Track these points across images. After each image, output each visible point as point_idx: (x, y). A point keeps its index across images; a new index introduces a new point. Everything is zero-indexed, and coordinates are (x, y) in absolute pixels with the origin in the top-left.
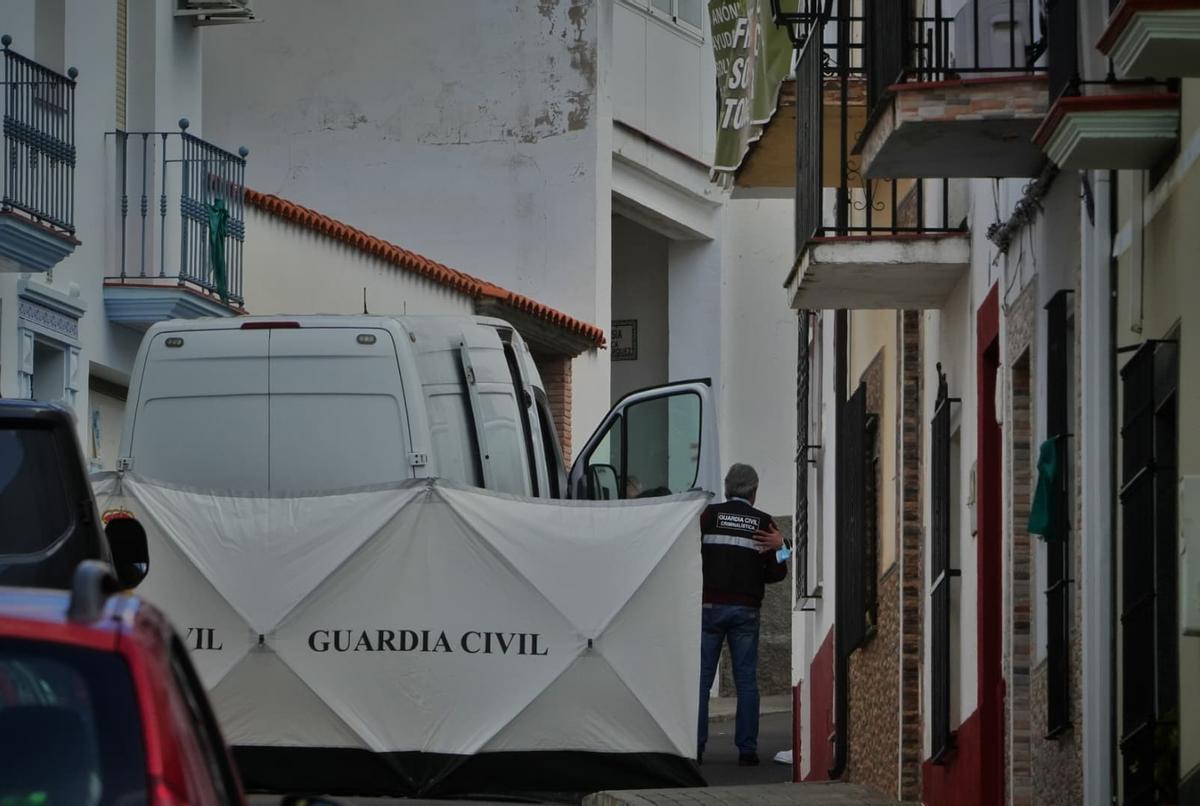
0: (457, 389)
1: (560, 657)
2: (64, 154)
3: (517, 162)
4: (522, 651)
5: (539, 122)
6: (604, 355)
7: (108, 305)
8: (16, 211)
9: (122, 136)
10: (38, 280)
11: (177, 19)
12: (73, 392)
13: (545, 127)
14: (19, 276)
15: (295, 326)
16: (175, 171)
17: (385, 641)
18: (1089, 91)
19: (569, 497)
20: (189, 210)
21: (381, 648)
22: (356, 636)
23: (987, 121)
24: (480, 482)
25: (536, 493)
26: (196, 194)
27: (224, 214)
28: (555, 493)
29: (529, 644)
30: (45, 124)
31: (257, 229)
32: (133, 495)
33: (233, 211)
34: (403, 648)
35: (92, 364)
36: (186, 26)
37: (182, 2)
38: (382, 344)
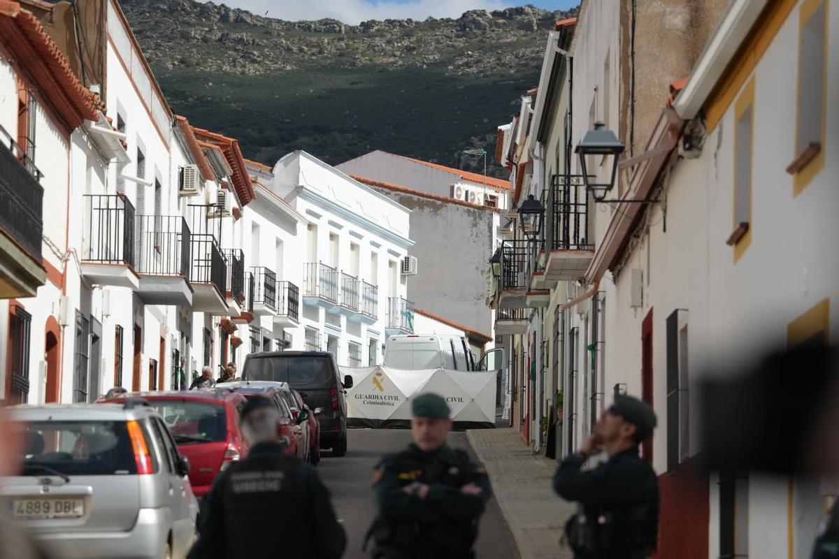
1: (467, 402)
2: (375, 302)
3: (476, 304)
4: (459, 401)
6: (493, 342)
7: (385, 331)
8: (366, 314)
9: (389, 298)
10: (371, 327)
11: (401, 275)
12: (378, 349)
13: (482, 297)
14: (367, 326)
15: (419, 336)
16: (400, 306)
18: (532, 291)
19: (476, 371)
20: (402, 313)
24: (456, 368)
25: (468, 370)
26: (405, 311)
27: (410, 314)
28: (473, 370)
29: (461, 400)
30: (371, 296)
31: (416, 316)
32: (382, 370)
33: (412, 313)
35: (382, 343)
36: (403, 277)
37: (402, 271)
38: (435, 340)
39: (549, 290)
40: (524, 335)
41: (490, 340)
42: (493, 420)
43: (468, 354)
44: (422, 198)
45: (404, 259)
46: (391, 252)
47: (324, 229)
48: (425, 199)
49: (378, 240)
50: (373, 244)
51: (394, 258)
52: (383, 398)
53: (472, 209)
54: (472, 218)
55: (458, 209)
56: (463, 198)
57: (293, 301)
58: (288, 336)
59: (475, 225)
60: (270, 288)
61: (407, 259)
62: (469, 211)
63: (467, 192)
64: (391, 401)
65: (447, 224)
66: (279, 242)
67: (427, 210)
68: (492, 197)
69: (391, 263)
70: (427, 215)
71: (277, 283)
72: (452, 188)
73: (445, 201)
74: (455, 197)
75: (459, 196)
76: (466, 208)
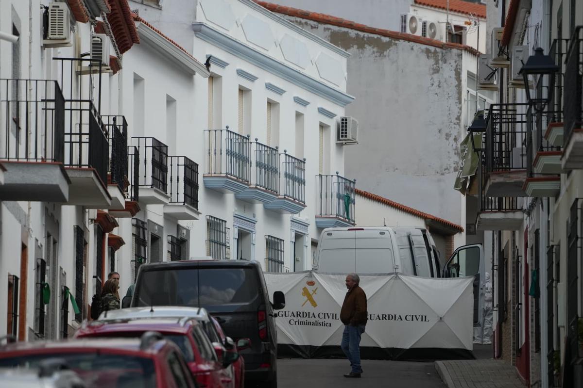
0: (409, 246)
1: (432, 322)
2: (302, 182)
3: (439, 181)
4: (422, 320)
5: (445, 169)
6: (464, 234)
7: (317, 222)
8: (289, 198)
9: (321, 176)
10: (296, 216)
11: (337, 144)
12: (306, 246)
13: (447, 171)
14: (291, 215)
15: (363, 229)
16: (335, 186)
17: (384, 317)
18: (536, 176)
19: (443, 277)
20: (339, 196)
21: (383, 319)
22: (376, 316)
23: (515, 182)
24: (415, 274)
25: (433, 276)
26: (342, 192)
27: (349, 197)
28: (439, 276)
29: (424, 318)
30: (296, 173)
31: (358, 200)
32: (314, 277)
33: (352, 196)
34: (389, 319)
35: (312, 239)
36: (340, 145)
37: (338, 139)
38: (387, 234)
39: (559, 175)
40: (517, 232)
41: (460, 230)
42: (469, 347)
43: (432, 253)
44: (361, 34)
45: (340, 122)
46: (322, 111)
47: (230, 81)
48: (366, 35)
49: (304, 95)
50: (298, 100)
51: (326, 120)
52: (316, 316)
53: (432, 49)
54: (432, 61)
55: (412, 49)
56: (419, 33)
57: (191, 183)
58: (184, 231)
59: (436, 71)
60: (160, 166)
61: (344, 121)
62: (428, 52)
63: (424, 24)
64: (327, 321)
65: (398, 70)
66: (170, 101)
67: (369, 49)
68: (458, 28)
69: (322, 126)
70: (369, 56)
71: (169, 159)
72: (404, 18)
73: (395, 36)
74: (408, 32)
75: (414, 30)
76: (424, 47)
